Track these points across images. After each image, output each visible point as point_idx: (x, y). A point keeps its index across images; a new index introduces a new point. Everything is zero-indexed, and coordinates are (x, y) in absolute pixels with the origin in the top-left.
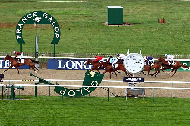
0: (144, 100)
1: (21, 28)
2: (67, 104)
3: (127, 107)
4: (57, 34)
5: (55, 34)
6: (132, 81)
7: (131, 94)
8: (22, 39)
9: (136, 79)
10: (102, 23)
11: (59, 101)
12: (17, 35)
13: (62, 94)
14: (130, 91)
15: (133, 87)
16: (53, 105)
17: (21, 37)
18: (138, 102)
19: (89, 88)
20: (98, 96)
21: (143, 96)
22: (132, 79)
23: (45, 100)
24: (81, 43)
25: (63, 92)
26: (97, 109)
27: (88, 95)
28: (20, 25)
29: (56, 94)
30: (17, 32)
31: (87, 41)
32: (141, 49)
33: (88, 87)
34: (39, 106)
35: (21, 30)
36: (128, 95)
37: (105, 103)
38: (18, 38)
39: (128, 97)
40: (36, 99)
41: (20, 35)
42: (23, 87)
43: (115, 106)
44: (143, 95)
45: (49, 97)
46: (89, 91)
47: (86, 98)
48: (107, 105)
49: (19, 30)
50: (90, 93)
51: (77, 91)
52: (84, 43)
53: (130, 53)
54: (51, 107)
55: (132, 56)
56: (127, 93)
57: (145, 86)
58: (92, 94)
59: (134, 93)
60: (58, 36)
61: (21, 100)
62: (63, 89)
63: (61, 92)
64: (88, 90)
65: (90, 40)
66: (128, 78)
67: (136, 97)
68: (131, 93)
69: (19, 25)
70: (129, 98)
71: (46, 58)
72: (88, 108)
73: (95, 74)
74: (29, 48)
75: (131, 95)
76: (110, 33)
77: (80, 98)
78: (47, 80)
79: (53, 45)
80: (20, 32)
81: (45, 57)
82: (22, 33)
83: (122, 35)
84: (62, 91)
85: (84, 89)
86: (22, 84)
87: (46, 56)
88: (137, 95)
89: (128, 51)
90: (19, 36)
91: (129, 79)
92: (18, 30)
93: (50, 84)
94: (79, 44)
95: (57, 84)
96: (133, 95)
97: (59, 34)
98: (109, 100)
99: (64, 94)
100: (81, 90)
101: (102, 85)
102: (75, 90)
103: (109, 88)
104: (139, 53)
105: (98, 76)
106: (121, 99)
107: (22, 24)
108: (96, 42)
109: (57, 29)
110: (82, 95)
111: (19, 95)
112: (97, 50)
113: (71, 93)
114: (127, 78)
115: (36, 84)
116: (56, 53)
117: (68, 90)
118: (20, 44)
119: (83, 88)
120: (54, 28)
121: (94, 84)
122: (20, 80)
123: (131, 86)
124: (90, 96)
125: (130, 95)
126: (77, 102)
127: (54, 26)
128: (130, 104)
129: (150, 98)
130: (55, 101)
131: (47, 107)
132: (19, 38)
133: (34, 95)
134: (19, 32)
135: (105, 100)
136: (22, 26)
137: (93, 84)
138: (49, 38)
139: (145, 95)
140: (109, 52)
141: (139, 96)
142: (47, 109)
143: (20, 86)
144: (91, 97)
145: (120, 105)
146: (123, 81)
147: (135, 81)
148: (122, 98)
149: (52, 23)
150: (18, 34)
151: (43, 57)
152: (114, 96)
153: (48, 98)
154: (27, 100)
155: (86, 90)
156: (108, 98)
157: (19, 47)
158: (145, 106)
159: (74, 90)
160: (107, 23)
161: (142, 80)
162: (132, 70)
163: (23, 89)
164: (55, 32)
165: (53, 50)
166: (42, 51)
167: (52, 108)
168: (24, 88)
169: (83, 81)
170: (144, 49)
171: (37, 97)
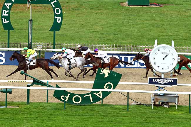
0: (177, 110)
1: (9, 8)
2: (71, 114)
3: (153, 120)
4: (58, 18)
5: (56, 18)
6: (161, 84)
7: (159, 101)
8: (9, 24)
9: (166, 80)
10: (119, 4)
11: (60, 110)
12: (3, 19)
13: (64, 100)
14: (158, 98)
15: (161, 92)
16: (52, 115)
17: (8, 22)
18: (169, 112)
19: (101, 93)
20: (114, 104)
21: (175, 105)
22: (161, 80)
23: (42, 109)
24: (91, 31)
25: (66, 97)
26: (111, 121)
27: (99, 102)
28: (8, 5)
29: (56, 100)
30: (3, 15)
31: (99, 28)
32: (174, 40)
33: (100, 91)
34: (33, 116)
35: (9, 11)
36: (155, 103)
37: (123, 113)
38: (4, 22)
39: (155, 105)
40: (28, 107)
41: (8, 18)
42: (11, 89)
43: (137, 118)
44: (176, 103)
45: (47, 105)
46: (101, 97)
47: (98, 106)
48: (125, 116)
49: (6, 12)
50: (102, 99)
51: (85, 96)
52: (95, 30)
53: (158, 44)
54: (49, 118)
55: (161, 49)
56: (153, 100)
57: (179, 91)
58: (106, 101)
59: (164, 100)
60: (59, 21)
61: (8, 107)
62: (65, 93)
63: (63, 98)
64: (100, 95)
65: (103, 27)
66: (155, 79)
67: (165, 106)
68: (160, 99)
69: (6, 4)
70: (156, 108)
71: (43, 50)
72: (99, 120)
73: (109, 73)
74: (20, 37)
75: (159, 103)
76: (132, 17)
77: (88, 105)
78: (43, 81)
79: (52, 32)
80: (8, 15)
81: (41, 50)
82: (10, 15)
83: (147, 20)
84: (64, 96)
85: (95, 93)
86: (10, 85)
87: (43, 47)
88: (167, 103)
89: (156, 41)
90: (6, 19)
91: (157, 80)
92: (4, 12)
93: (48, 87)
94: (88, 32)
95: (57, 86)
96: (162, 103)
97: (60, 18)
98: (129, 110)
99: (66, 100)
100: (90, 95)
101: (118, 89)
102: (82, 95)
103: (128, 93)
104: (171, 45)
105: (114, 75)
106: (145, 108)
107: (11, 4)
108: (111, 30)
109: (58, 11)
110: (92, 101)
111: (5, 101)
112: (112, 40)
113: (77, 99)
114: (153, 79)
115: (28, 86)
116: (56, 43)
117: (72, 95)
118: (7, 31)
119: (92, 92)
120: (54, 9)
121: (108, 87)
122: (7, 81)
123: (159, 91)
124: (102, 103)
125: (157, 103)
126: (85, 112)
127: (54, 7)
128: (157, 115)
129: (186, 107)
130: (55, 109)
131: (44, 118)
132: (6, 22)
133: (26, 101)
134: (6, 15)
135: (123, 109)
136: (10, 6)
137: (106, 87)
138: (46, 23)
139: (178, 103)
140: (130, 44)
141: (170, 104)
142: (43, 120)
143: (6, 89)
144: (104, 105)
145: (143, 117)
146: (148, 83)
147: (164, 84)
148: (147, 107)
149: (52, 3)
150: (5, 17)
151: (38, 50)
152: (135, 104)
153: (45, 105)
154: (16, 108)
155: (97, 95)
156: (127, 107)
157: (6, 36)
158: (178, 118)
159: (80, 95)
160: (127, 3)
161: (174, 83)
162: (161, 67)
163: (10, 93)
164: (55, 15)
165: (53, 39)
166: (37, 40)
167: (50, 120)
168: (12, 92)
169: (93, 82)
170: (178, 39)
171: (29, 104)
